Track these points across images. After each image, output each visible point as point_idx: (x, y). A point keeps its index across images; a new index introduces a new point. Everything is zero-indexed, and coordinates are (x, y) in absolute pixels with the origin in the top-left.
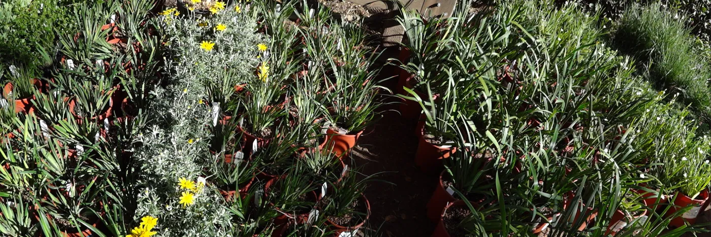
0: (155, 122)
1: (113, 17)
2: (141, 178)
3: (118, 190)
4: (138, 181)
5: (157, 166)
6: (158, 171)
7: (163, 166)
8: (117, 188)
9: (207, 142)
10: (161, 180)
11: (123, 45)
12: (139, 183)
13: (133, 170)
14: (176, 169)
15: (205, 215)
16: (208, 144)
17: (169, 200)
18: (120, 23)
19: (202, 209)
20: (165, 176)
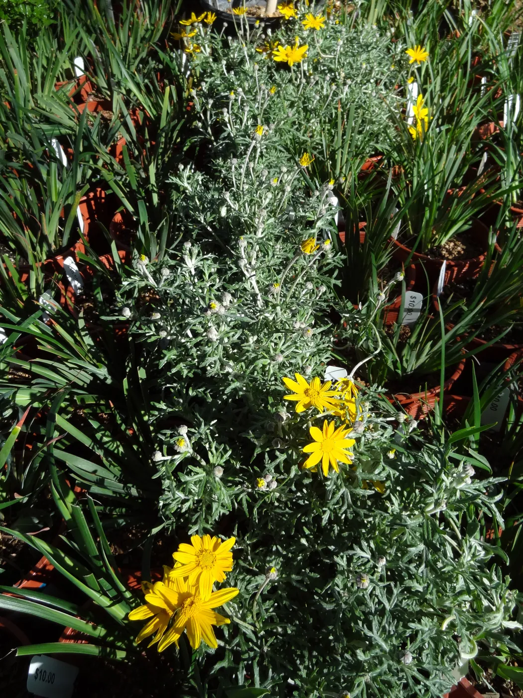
0: (187, 236)
1: (79, 62)
2: (168, 397)
3: (105, 439)
4: (158, 405)
5: (208, 349)
6: (213, 366)
7: (225, 349)
8: (98, 435)
9: (331, 276)
10: (228, 390)
11: (106, 115)
12: (160, 410)
13: (142, 373)
14: (268, 352)
15: (394, 491)
16: (333, 281)
17: (261, 457)
18: (96, 74)
19: (382, 472)
20: (237, 377)
